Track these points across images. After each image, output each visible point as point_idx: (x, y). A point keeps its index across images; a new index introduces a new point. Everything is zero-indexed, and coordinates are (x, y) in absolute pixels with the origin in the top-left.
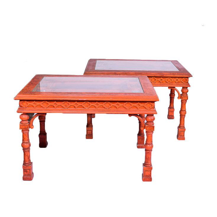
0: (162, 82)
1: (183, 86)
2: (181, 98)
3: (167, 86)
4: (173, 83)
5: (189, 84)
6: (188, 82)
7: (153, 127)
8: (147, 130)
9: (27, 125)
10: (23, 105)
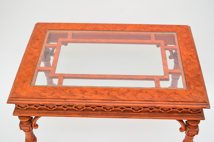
7: (197, 131)
8: (188, 133)
9: (29, 127)
10: (20, 107)
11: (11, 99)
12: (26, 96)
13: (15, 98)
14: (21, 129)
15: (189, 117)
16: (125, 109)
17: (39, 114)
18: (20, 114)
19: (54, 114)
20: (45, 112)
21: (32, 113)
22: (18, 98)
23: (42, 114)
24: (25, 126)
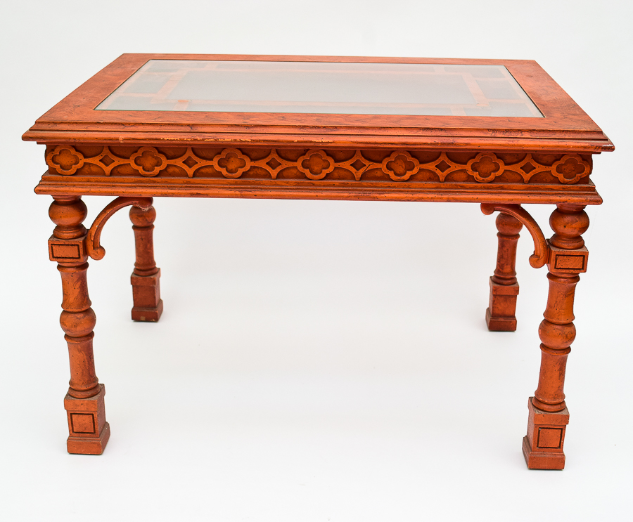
0: (447, 179)
1: (564, 198)
2: (547, 261)
3: (475, 196)
4: (505, 185)
5: (593, 189)
6: (586, 180)
7: (584, 256)
8: (555, 268)
9: (78, 245)
10: (59, 166)
14: (53, 257)
15: (555, 194)
16: (365, 168)
17: (113, 186)
18: (55, 189)
19: (156, 186)
20: (131, 183)
21: (91, 185)
22: (55, 123)
23: (122, 186)
24: (67, 243)
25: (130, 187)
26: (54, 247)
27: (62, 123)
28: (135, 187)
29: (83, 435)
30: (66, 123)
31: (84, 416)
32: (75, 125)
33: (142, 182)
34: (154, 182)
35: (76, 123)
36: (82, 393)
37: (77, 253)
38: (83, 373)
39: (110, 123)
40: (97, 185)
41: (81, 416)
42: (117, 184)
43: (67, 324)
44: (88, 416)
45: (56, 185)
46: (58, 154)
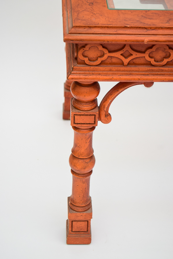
9: (95, 115)
10: (87, 59)
11: (73, 30)
12: (111, 25)
13: (85, 27)
17: (130, 74)
18: (84, 77)
19: (164, 74)
20: (144, 71)
21: (113, 74)
22: (90, 27)
23: (137, 75)
24: (87, 114)
25: (144, 75)
26: (76, 117)
27: (95, 27)
28: (148, 75)
29: (79, 233)
30: (99, 27)
31: (81, 222)
32: (106, 29)
33: (153, 71)
34: (162, 71)
35: (108, 27)
36: (82, 208)
37: (94, 120)
38: (83, 196)
39: (135, 27)
40: (117, 74)
41: (79, 222)
42: (133, 73)
43: (78, 167)
44: (84, 222)
45: (85, 73)
46: (88, 49)
